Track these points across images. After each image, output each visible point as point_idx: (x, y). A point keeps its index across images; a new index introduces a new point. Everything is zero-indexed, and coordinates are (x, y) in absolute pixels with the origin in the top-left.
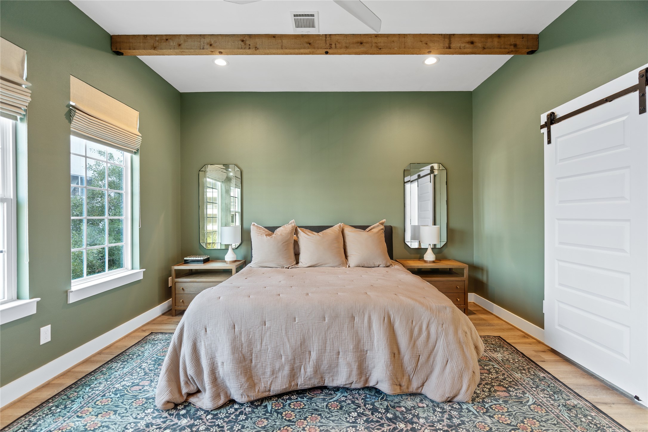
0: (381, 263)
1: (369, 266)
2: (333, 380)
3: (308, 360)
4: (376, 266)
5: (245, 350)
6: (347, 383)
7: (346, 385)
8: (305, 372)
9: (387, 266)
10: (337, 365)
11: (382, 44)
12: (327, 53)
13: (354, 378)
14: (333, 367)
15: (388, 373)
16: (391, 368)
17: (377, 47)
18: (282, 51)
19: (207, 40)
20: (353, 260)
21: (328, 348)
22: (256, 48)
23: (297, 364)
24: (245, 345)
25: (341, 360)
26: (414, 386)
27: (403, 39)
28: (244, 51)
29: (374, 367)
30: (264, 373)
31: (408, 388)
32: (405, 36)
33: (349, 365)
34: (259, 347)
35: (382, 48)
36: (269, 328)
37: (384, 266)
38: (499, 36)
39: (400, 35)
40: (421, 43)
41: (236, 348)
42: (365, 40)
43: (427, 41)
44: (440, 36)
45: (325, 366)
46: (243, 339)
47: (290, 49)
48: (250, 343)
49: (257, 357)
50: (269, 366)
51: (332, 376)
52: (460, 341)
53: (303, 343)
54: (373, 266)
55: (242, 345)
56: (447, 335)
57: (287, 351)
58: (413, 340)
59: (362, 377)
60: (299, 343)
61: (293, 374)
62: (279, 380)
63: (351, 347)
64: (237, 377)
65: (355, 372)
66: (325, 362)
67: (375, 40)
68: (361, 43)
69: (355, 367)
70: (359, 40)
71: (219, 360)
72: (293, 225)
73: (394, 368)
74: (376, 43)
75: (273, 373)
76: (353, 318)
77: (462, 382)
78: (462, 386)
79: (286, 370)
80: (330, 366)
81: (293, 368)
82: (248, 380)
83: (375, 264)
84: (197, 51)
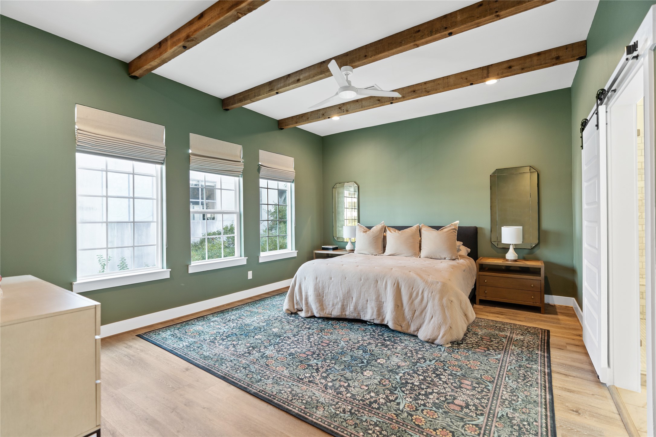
0: (446, 256)
1: (436, 258)
2: (365, 316)
3: (351, 302)
4: (442, 258)
5: (320, 291)
6: (371, 319)
7: (371, 320)
8: (350, 309)
9: (452, 259)
10: (367, 308)
11: (430, 88)
12: (392, 103)
13: (375, 317)
14: (364, 308)
15: (392, 316)
16: (394, 313)
17: (426, 91)
18: (362, 109)
19: (321, 112)
20: (423, 253)
21: (362, 297)
22: (347, 111)
23: (345, 303)
24: (321, 288)
25: (368, 305)
26: (412, 329)
27: (447, 80)
28: (341, 114)
29: (387, 313)
30: (329, 305)
31: (407, 330)
32: (448, 77)
33: (372, 308)
34: (327, 290)
35: (430, 91)
36: (333, 281)
37: (450, 259)
38: (539, 54)
39: (443, 78)
40: (461, 79)
41: (316, 289)
42: (416, 88)
43: (467, 77)
44: (479, 69)
45: (360, 307)
46: (320, 285)
47: (367, 107)
48: (323, 288)
49: (326, 295)
50: (331, 301)
51: (364, 314)
52: (443, 305)
53: (349, 292)
54: (440, 258)
55: (319, 288)
56: (434, 299)
57: (341, 295)
58: (411, 300)
59: (379, 317)
60: (346, 292)
61: (343, 308)
62: (336, 310)
63: (374, 298)
64: (315, 303)
65: (375, 313)
66: (360, 305)
67: (424, 87)
68: (414, 91)
69: (375, 310)
70: (412, 89)
71: (309, 294)
72: (383, 225)
73: (396, 314)
74: (425, 88)
75: (333, 305)
76: (377, 281)
77: (440, 331)
78: (439, 334)
79: (339, 306)
80: (363, 308)
81: (343, 304)
82: (320, 306)
83: (441, 256)
84: (317, 119)
